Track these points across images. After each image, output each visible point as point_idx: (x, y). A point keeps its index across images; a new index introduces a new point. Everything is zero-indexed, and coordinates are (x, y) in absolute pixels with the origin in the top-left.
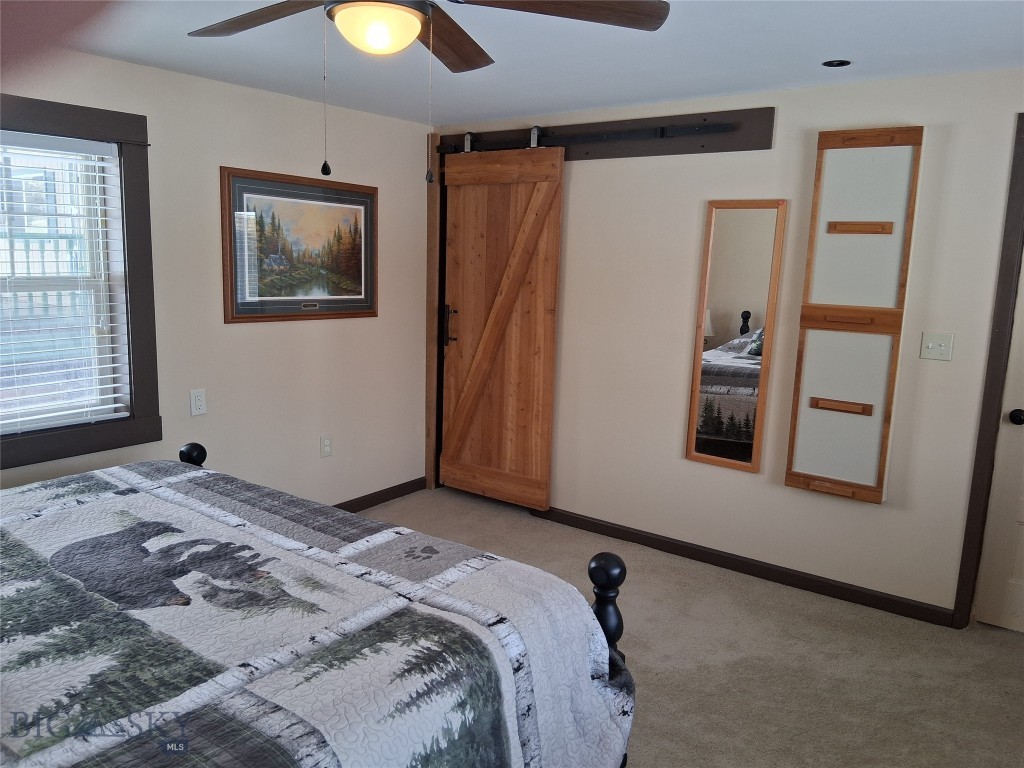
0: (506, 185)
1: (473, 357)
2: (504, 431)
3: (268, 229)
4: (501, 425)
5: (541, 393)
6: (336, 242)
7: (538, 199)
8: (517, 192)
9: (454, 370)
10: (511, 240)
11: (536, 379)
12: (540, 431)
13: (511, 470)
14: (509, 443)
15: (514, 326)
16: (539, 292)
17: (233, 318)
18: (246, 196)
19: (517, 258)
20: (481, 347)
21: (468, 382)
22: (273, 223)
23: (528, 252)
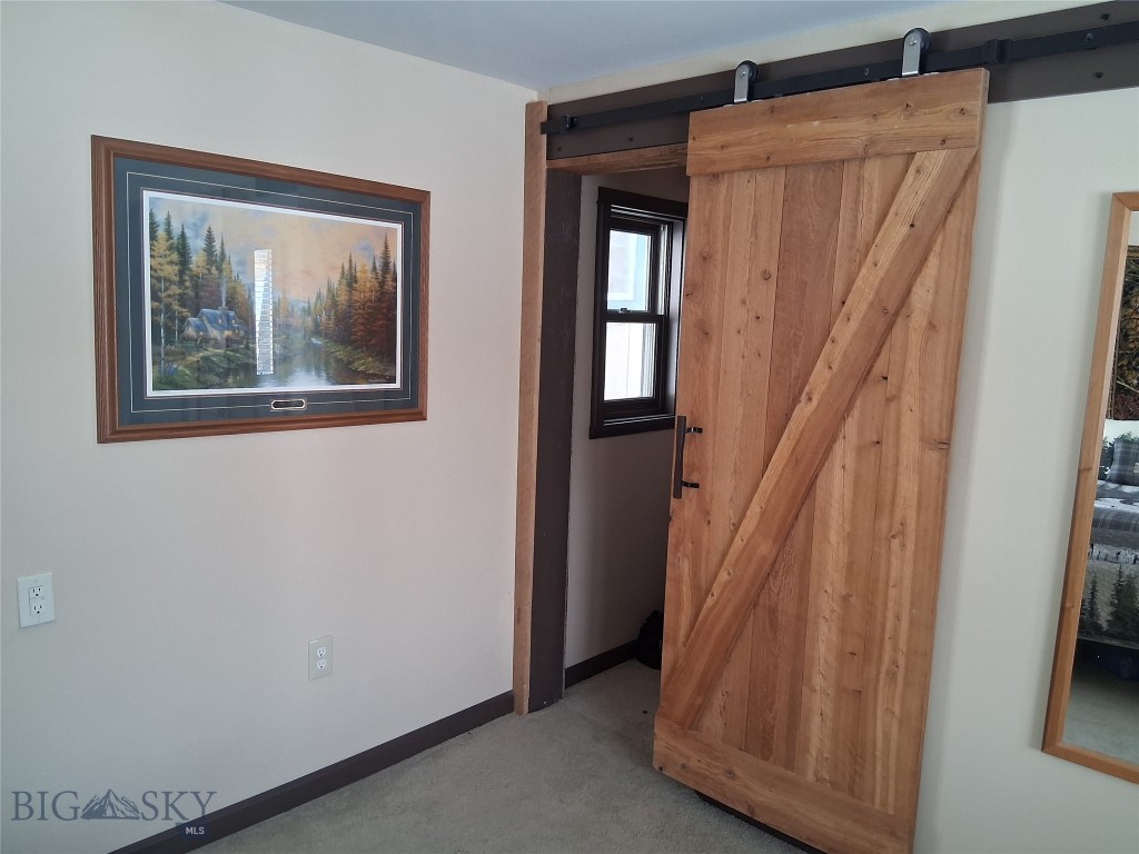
0: (835, 166)
1: (737, 527)
2: (805, 691)
3: (197, 260)
4: (798, 677)
5: (905, 625)
6: (344, 287)
7: (916, 192)
8: (860, 179)
9: (690, 545)
10: (838, 287)
11: (892, 592)
12: (897, 710)
13: (819, 779)
14: (817, 720)
15: (838, 473)
16: (909, 399)
17: (114, 432)
18: (147, 195)
19: (854, 325)
20: (755, 509)
21: (723, 576)
22: (209, 249)
23: (885, 311)
